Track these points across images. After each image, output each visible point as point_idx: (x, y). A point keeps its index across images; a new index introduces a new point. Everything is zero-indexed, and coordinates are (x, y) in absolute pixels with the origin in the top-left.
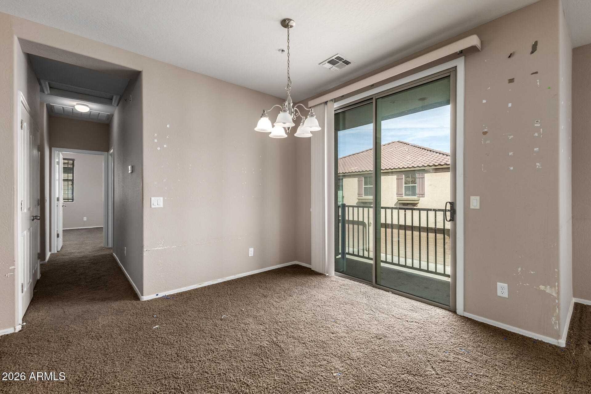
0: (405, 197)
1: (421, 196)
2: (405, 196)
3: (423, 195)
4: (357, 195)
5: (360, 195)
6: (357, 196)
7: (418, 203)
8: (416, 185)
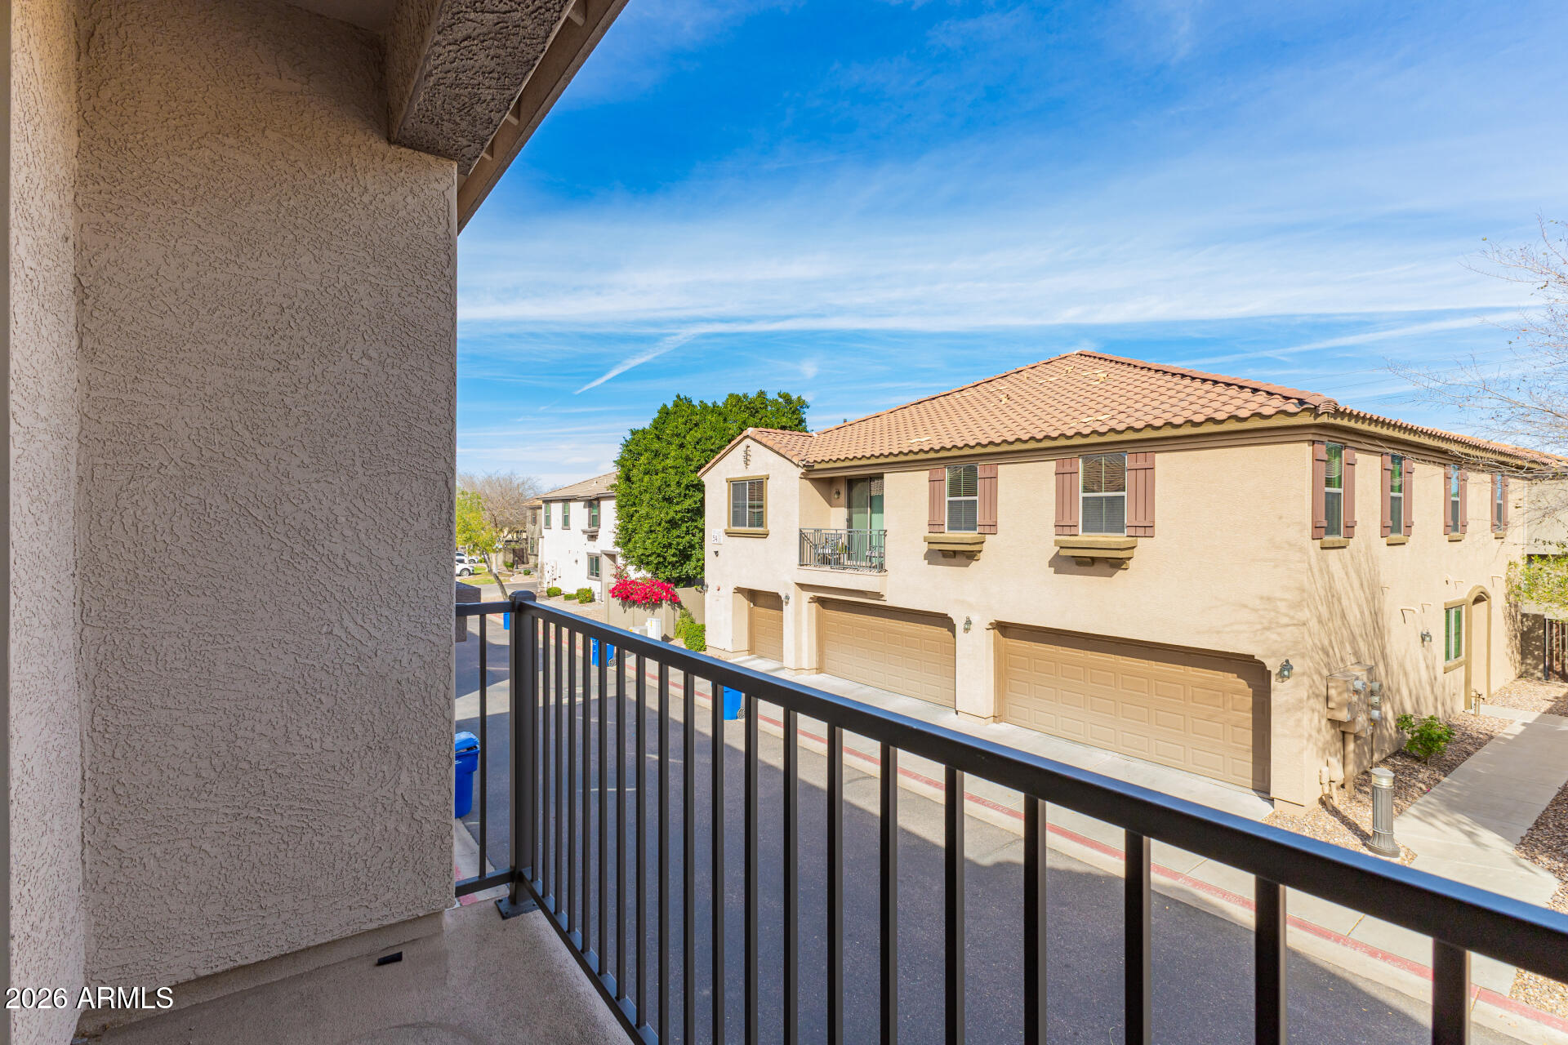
0: (1084, 538)
1: (1140, 532)
2: (1083, 531)
3: (1148, 529)
4: (927, 529)
5: (936, 529)
6: (925, 531)
7: (1129, 558)
8: (1125, 494)
